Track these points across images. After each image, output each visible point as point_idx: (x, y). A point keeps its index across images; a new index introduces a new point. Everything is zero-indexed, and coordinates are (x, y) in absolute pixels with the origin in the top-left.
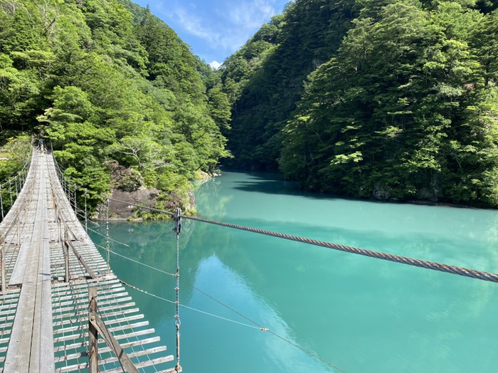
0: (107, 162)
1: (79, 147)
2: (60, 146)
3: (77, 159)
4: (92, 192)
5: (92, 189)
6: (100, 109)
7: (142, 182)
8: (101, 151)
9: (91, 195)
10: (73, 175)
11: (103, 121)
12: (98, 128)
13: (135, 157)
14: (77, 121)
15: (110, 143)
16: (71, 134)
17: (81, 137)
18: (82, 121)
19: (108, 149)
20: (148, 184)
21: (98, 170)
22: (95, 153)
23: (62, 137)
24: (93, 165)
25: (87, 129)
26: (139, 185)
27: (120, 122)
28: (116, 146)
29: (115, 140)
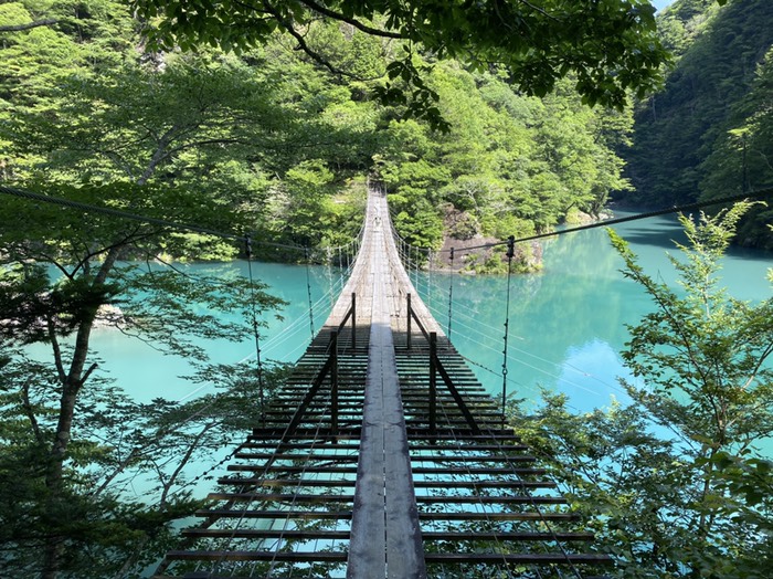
0: (441, 205)
1: (412, 190)
2: (393, 189)
3: (410, 203)
4: (424, 240)
5: (424, 236)
6: (436, 145)
7: (478, 229)
8: (434, 194)
9: (422, 243)
10: (405, 221)
11: (439, 158)
12: (432, 166)
13: (472, 199)
14: (412, 160)
15: (445, 184)
16: (405, 176)
17: (414, 179)
18: (416, 160)
19: (443, 191)
20: (486, 232)
21: (431, 215)
22: (428, 197)
23: (396, 179)
24: (425, 209)
25: (422, 169)
26: (475, 232)
27: (457, 157)
28: (452, 188)
29: (450, 180)
